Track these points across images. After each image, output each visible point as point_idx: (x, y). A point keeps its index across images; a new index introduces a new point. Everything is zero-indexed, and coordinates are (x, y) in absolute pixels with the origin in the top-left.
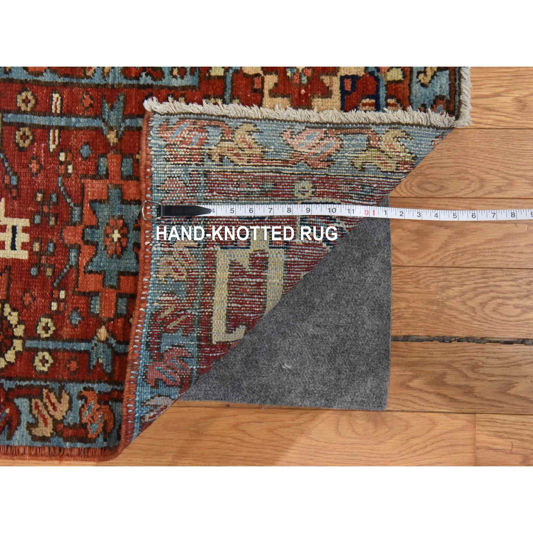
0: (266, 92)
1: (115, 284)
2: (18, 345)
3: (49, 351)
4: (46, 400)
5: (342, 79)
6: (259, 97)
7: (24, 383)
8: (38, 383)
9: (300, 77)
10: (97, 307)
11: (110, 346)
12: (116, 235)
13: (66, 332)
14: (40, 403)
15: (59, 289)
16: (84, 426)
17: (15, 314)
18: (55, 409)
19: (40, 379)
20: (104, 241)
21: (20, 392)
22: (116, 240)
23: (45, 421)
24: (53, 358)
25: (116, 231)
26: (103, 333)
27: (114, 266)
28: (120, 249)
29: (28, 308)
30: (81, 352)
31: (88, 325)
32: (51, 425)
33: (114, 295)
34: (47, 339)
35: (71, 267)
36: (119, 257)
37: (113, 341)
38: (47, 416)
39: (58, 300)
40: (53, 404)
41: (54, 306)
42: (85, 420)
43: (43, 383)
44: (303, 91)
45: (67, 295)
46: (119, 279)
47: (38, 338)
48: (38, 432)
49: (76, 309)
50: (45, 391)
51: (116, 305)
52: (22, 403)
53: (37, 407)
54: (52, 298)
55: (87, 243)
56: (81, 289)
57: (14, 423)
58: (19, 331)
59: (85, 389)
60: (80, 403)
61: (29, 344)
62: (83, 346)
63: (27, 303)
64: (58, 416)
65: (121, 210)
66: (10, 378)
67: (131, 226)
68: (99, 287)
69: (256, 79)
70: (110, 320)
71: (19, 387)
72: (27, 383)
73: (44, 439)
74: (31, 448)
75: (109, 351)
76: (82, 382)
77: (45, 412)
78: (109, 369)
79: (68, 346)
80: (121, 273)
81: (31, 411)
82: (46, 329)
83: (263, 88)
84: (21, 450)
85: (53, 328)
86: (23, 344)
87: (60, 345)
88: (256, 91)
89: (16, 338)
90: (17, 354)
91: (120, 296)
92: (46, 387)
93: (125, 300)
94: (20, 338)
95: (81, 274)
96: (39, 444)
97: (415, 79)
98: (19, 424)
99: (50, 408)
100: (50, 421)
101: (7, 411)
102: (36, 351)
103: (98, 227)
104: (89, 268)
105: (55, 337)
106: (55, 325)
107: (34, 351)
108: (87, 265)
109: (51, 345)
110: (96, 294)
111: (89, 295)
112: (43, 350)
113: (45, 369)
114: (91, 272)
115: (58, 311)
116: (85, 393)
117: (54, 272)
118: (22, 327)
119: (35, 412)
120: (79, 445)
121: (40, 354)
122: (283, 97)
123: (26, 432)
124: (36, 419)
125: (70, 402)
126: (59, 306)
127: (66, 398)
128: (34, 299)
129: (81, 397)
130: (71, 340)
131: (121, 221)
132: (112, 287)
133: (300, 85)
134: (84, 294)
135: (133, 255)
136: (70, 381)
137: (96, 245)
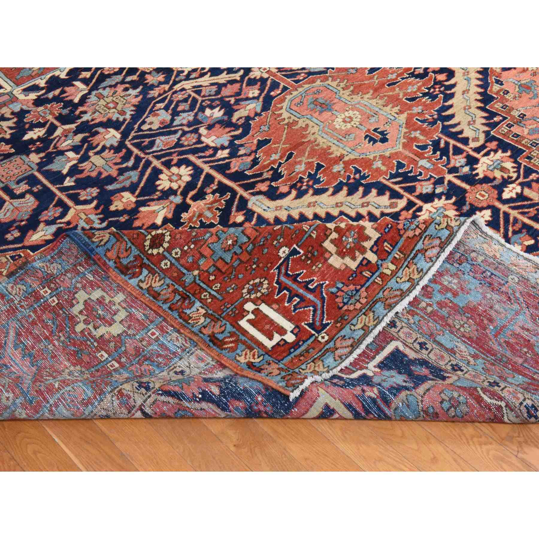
0: (329, 238)
1: (215, 260)
2: (161, 250)
3: (171, 262)
4: (154, 278)
5: (364, 258)
6: (325, 238)
7: (152, 266)
8: (157, 270)
9: (347, 244)
10: (202, 262)
11: (195, 278)
12: (230, 242)
13: (183, 261)
14: (151, 277)
15: (193, 243)
16: (159, 294)
17: (169, 237)
18: (155, 283)
19: (159, 269)
20: (224, 240)
21: (147, 267)
22: (228, 244)
23: (147, 284)
24: (170, 266)
25: (231, 241)
26: (196, 272)
27: (220, 253)
28: (227, 249)
29: (176, 240)
30: (182, 272)
31: (193, 266)
32: (148, 286)
33: (212, 264)
34: (174, 258)
35: (204, 239)
36: (225, 251)
37: (197, 278)
38: (149, 283)
39: (189, 247)
40: (155, 281)
41: (186, 248)
42: (162, 293)
43: (159, 271)
44: (344, 250)
45: (194, 248)
46: (218, 260)
47: (171, 254)
48: (141, 285)
49: (193, 256)
50: (157, 275)
51: (210, 267)
52: (145, 272)
53: (149, 277)
54: (187, 245)
55: (217, 235)
56: (202, 250)
57: (136, 275)
58: (166, 245)
59: (172, 284)
60: (166, 287)
61: (165, 253)
62: (185, 271)
63: (177, 237)
64: (153, 285)
65: (239, 234)
66: (148, 259)
67: (238, 244)
68: (208, 256)
69: (329, 230)
70: (203, 270)
71: (149, 265)
72: (153, 266)
73: (141, 288)
74: (134, 287)
75: (193, 280)
76: (173, 281)
77: (150, 281)
78: (187, 285)
79: (179, 267)
80: (221, 258)
81: (145, 277)
82: (176, 254)
83: (329, 236)
84: (129, 285)
85: (179, 256)
86: (163, 252)
87: (176, 264)
88: (325, 234)
89: (163, 247)
90: (158, 253)
91: (214, 265)
92: (159, 274)
93: (215, 268)
94: (164, 248)
95: (205, 245)
96: (137, 288)
97: (395, 278)
98: (137, 277)
99: (153, 281)
100: (149, 285)
101: (137, 270)
102: (166, 258)
103: (225, 233)
104: (210, 245)
105: (177, 259)
106: (181, 255)
107: (165, 258)
108: (210, 243)
109: (173, 261)
110: (206, 257)
111: (202, 256)
112: (169, 260)
113: (164, 268)
114: (210, 248)
115: (186, 251)
116: (170, 285)
117: (196, 235)
118: (168, 245)
119: (147, 278)
120: (151, 298)
121: (167, 261)
122: (335, 246)
123: (137, 282)
124: (145, 281)
125: (162, 285)
126: (188, 249)
127: (162, 282)
128: (181, 238)
129: (168, 285)
130: (182, 266)
131: (236, 238)
132: (214, 260)
133: (345, 247)
134: (201, 253)
135: (231, 256)
136: (169, 278)
137: (219, 239)
